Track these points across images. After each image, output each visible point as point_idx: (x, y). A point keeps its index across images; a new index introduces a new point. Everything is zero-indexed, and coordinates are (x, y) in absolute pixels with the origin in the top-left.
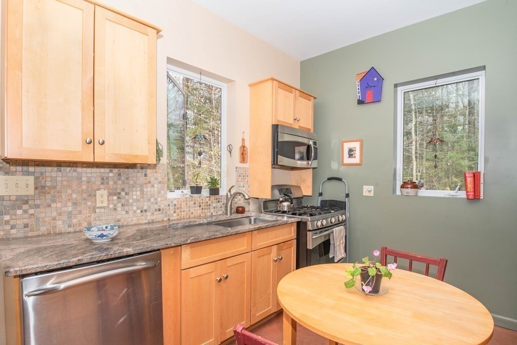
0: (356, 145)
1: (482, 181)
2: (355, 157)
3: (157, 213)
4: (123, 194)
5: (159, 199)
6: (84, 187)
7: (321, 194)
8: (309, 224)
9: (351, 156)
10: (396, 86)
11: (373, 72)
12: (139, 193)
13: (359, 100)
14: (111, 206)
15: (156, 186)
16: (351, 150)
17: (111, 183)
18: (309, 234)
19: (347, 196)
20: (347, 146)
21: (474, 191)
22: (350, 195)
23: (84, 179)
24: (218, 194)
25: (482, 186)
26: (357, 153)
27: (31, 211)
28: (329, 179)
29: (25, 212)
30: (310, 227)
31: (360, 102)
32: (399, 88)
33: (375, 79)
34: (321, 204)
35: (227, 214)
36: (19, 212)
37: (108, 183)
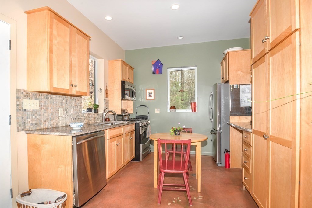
0: (152, 91)
1: (196, 106)
2: (152, 96)
3: (79, 120)
4: (68, 110)
5: (79, 114)
6: (55, 106)
7: (136, 113)
8: (140, 124)
9: (150, 96)
10: (167, 68)
11: (158, 61)
12: (73, 110)
13: (153, 72)
14: (64, 116)
15: (78, 107)
16: (150, 93)
17: (64, 105)
18: (140, 128)
19: (149, 113)
20: (148, 91)
21: (194, 109)
22: (150, 113)
23: (55, 102)
24: (98, 112)
25: (196, 107)
26: (153, 95)
27: (37, 117)
28: (140, 106)
29: (36, 117)
30: (140, 125)
31: (154, 73)
32: (168, 69)
33: (160, 64)
34: (137, 117)
35: (103, 122)
36: (34, 117)
37: (63, 105)
